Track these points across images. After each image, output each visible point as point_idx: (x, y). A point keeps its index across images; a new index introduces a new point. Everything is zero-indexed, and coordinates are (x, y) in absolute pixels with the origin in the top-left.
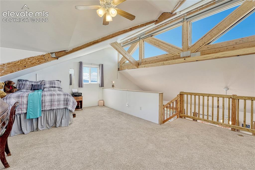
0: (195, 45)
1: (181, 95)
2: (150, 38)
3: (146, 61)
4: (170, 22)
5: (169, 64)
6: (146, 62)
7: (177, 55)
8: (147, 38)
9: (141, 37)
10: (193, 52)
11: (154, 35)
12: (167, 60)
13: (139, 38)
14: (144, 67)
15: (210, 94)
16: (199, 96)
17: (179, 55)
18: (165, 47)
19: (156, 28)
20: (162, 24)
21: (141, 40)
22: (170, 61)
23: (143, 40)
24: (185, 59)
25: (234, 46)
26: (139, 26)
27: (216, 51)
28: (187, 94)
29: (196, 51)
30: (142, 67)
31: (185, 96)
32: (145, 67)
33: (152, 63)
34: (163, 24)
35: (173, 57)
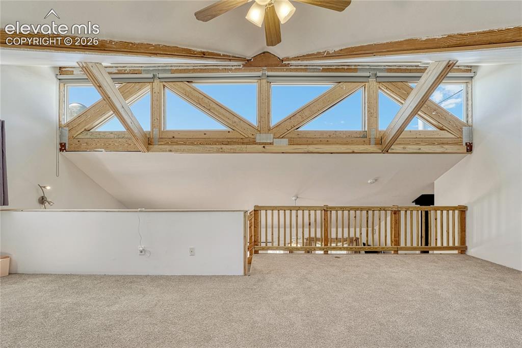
0: (280, 126)
1: (256, 211)
2: (184, 85)
3: (173, 137)
4: (236, 69)
5: (234, 153)
6: (175, 140)
7: (250, 138)
8: (177, 83)
9: (160, 76)
10: (278, 138)
11: (196, 81)
12: (228, 143)
13: (151, 76)
14: (167, 149)
15: (301, 207)
16: (285, 210)
17: (253, 137)
18: (224, 116)
19: (201, 69)
20: (217, 66)
21: (157, 82)
22: (235, 146)
23: (165, 83)
24: (264, 147)
25: (328, 139)
26: (219, 55)
27: (308, 143)
28: (266, 208)
29: (281, 137)
30: (163, 151)
31: (263, 212)
32: (171, 151)
33: (192, 144)
34: (220, 68)
35: (242, 138)
